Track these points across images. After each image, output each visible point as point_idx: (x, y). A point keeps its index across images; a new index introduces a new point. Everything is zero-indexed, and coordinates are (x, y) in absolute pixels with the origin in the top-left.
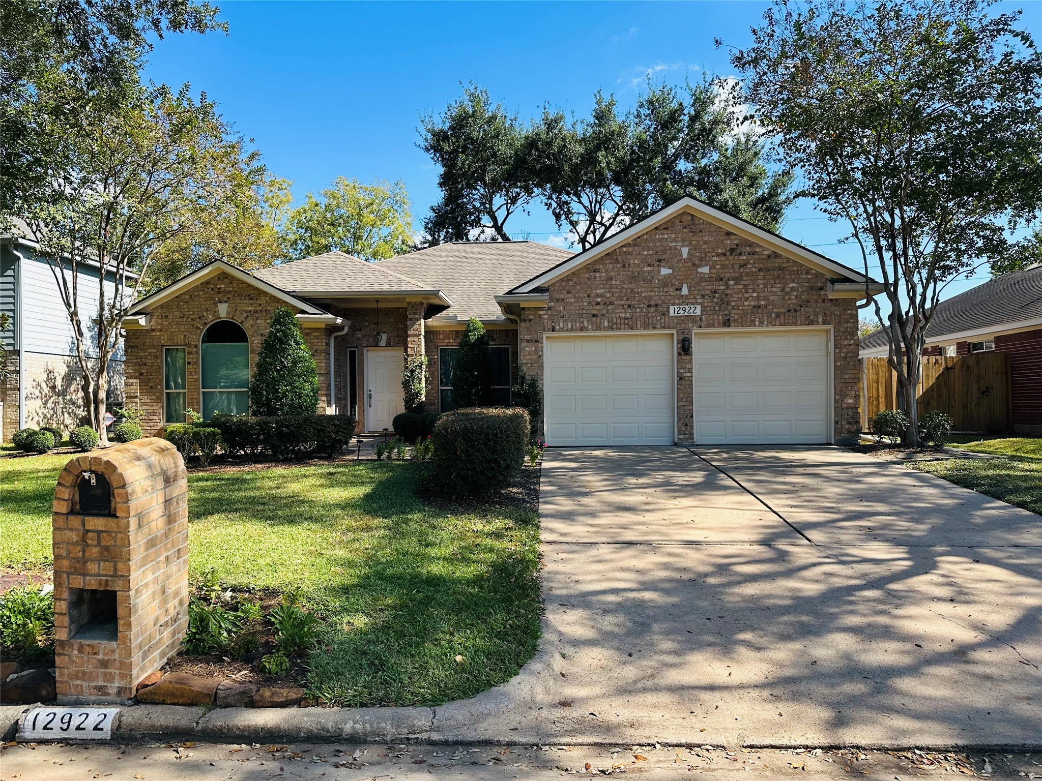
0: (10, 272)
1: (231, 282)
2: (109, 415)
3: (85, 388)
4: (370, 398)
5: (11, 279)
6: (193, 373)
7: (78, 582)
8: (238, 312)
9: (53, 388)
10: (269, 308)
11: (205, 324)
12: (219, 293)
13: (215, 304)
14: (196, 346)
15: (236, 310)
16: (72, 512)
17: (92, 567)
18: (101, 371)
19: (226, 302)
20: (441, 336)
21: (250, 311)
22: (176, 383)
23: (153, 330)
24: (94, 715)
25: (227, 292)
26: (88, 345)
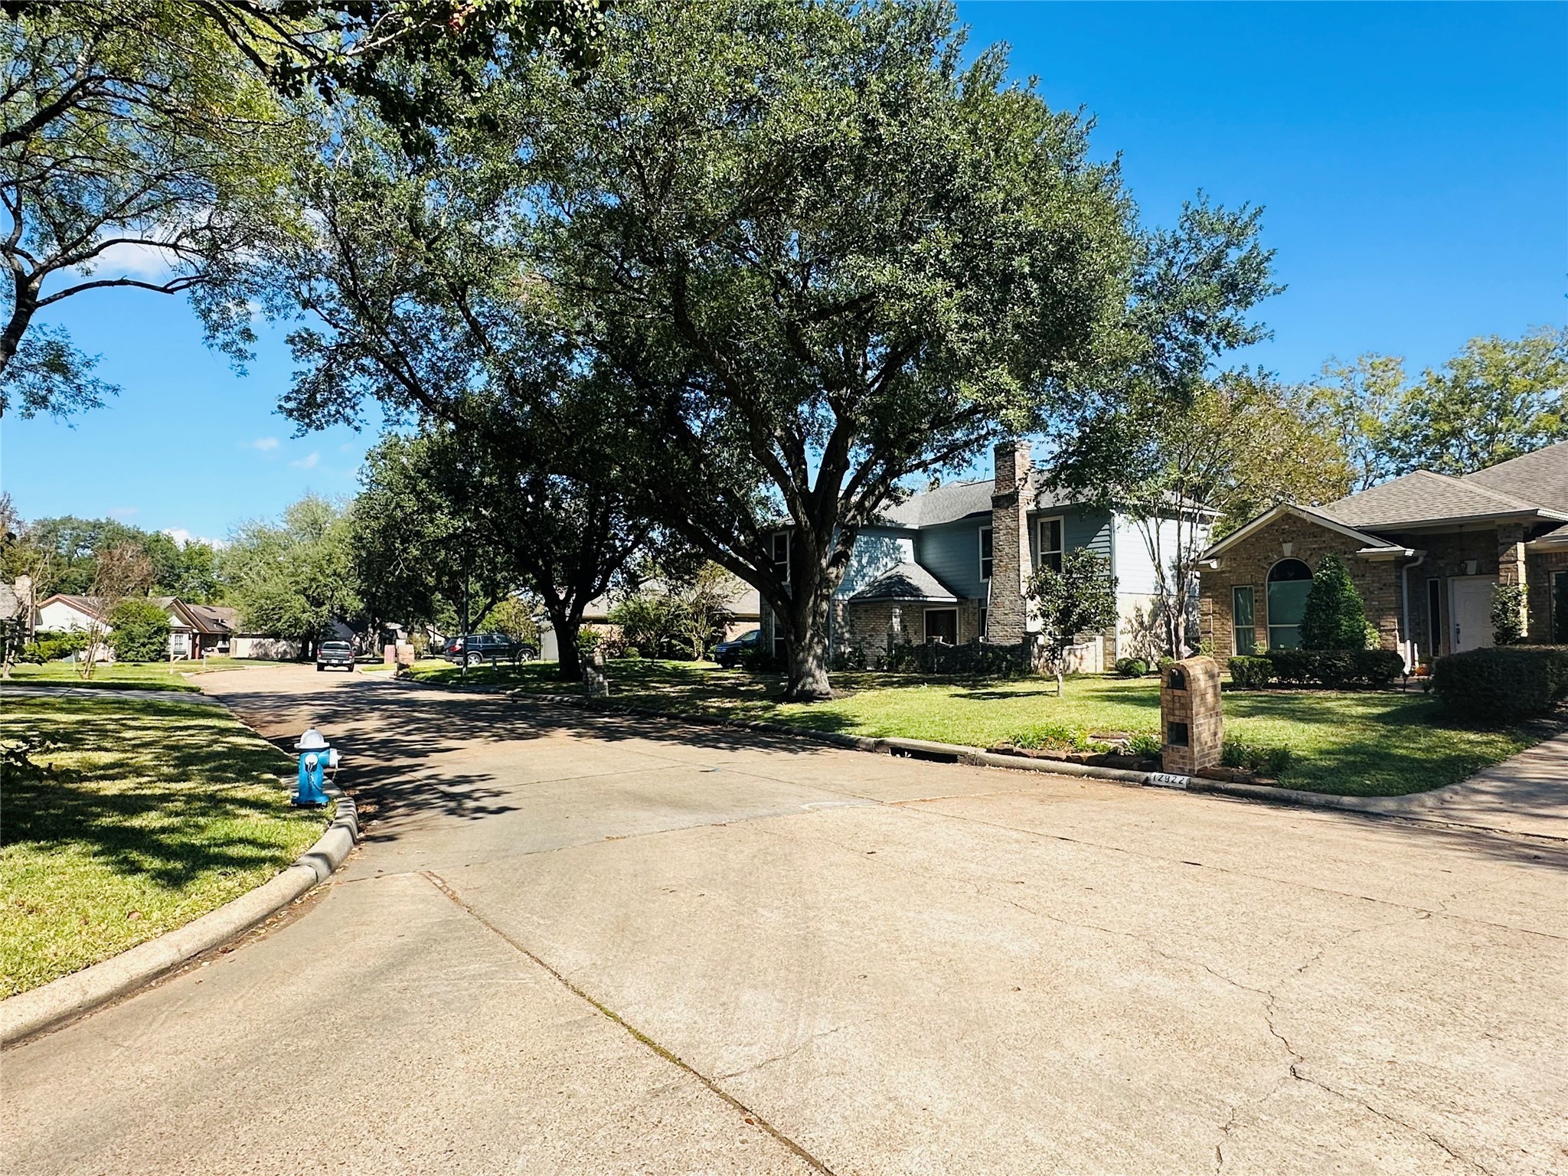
0: (1107, 527)
1: (1293, 523)
2: (1187, 648)
3: (1168, 624)
4: (1458, 633)
5: (1107, 532)
6: (1262, 609)
7: (1171, 719)
8: (1302, 551)
9: (1141, 624)
10: (1332, 544)
11: (1271, 563)
12: (1284, 533)
13: (1280, 544)
14: (1262, 585)
15: (1300, 548)
16: (1168, 687)
17: (1177, 712)
18: (1180, 612)
19: (1290, 541)
20: (1554, 559)
21: (1314, 549)
22: (1246, 619)
23: (1223, 572)
24: (1179, 778)
25: (1291, 533)
26: (1171, 584)
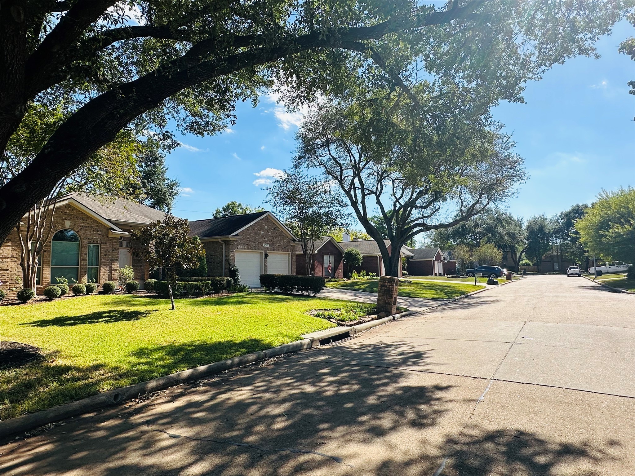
1: (73, 210)
6: (48, 257)
8: (76, 226)
10: (92, 226)
11: (57, 230)
12: (65, 214)
13: (63, 220)
14: (50, 242)
15: (75, 225)
19: (69, 220)
21: (83, 226)
25: (69, 215)
